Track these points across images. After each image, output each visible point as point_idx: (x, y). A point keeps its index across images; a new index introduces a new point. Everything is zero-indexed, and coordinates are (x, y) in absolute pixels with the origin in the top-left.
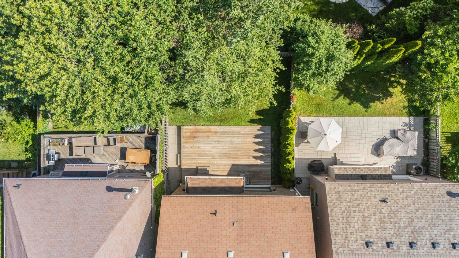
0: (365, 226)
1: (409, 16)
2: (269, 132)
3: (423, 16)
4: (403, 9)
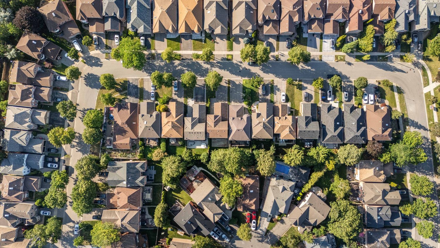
0: (200, 135)
1: (191, 164)
2: (212, 145)
3: (189, 163)
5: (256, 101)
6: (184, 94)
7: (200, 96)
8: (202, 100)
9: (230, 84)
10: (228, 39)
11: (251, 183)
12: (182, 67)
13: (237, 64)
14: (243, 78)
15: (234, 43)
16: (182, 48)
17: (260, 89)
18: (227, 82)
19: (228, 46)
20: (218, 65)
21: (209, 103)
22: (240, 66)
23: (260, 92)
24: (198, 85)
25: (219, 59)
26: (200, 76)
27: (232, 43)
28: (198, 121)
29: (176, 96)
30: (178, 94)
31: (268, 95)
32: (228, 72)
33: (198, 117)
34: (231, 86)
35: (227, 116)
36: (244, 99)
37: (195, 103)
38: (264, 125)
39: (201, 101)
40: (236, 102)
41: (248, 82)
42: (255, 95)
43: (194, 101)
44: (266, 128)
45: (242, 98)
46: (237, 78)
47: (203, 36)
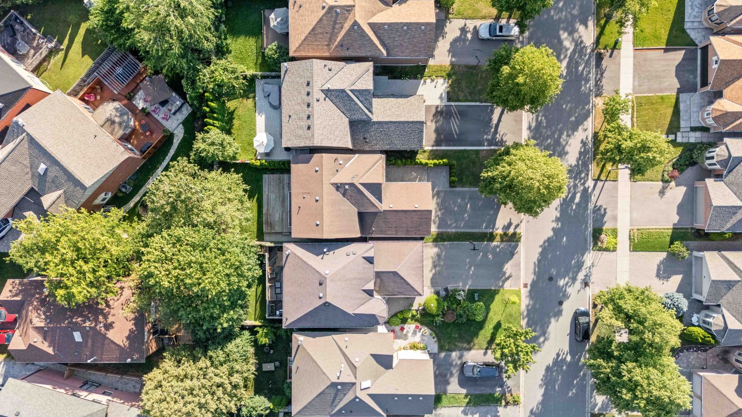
0: (301, 128)
1: (192, 93)
2: (267, 175)
3: (192, 85)
4: (188, 96)
5: (439, 340)
6: (467, 67)
7: (455, 126)
8: (442, 137)
9: (502, 241)
10: (678, 234)
11: (111, 334)
12: (569, 52)
13: (580, 265)
14: (524, 292)
15: (663, 255)
16: (643, 52)
17: (485, 354)
18: (511, 231)
19: (650, 234)
20: (578, 196)
21: (431, 162)
22: (574, 279)
23: (476, 356)
24: (499, 120)
25: (600, 198)
26: (534, 124)
27: (662, 249)
28: (357, 116)
29: (458, 33)
30: (465, 40)
31: (462, 384)
32: (551, 234)
33: (375, 119)
34: (495, 243)
35: (381, 232)
36: (447, 297)
37: (428, 108)
38: (342, 384)
39: (437, 131)
40: (435, 266)
41: (512, 309)
42: (461, 339)
43: (438, 102)
44: (333, 392)
45: (450, 287)
46: (526, 268)
47: (692, 134)
